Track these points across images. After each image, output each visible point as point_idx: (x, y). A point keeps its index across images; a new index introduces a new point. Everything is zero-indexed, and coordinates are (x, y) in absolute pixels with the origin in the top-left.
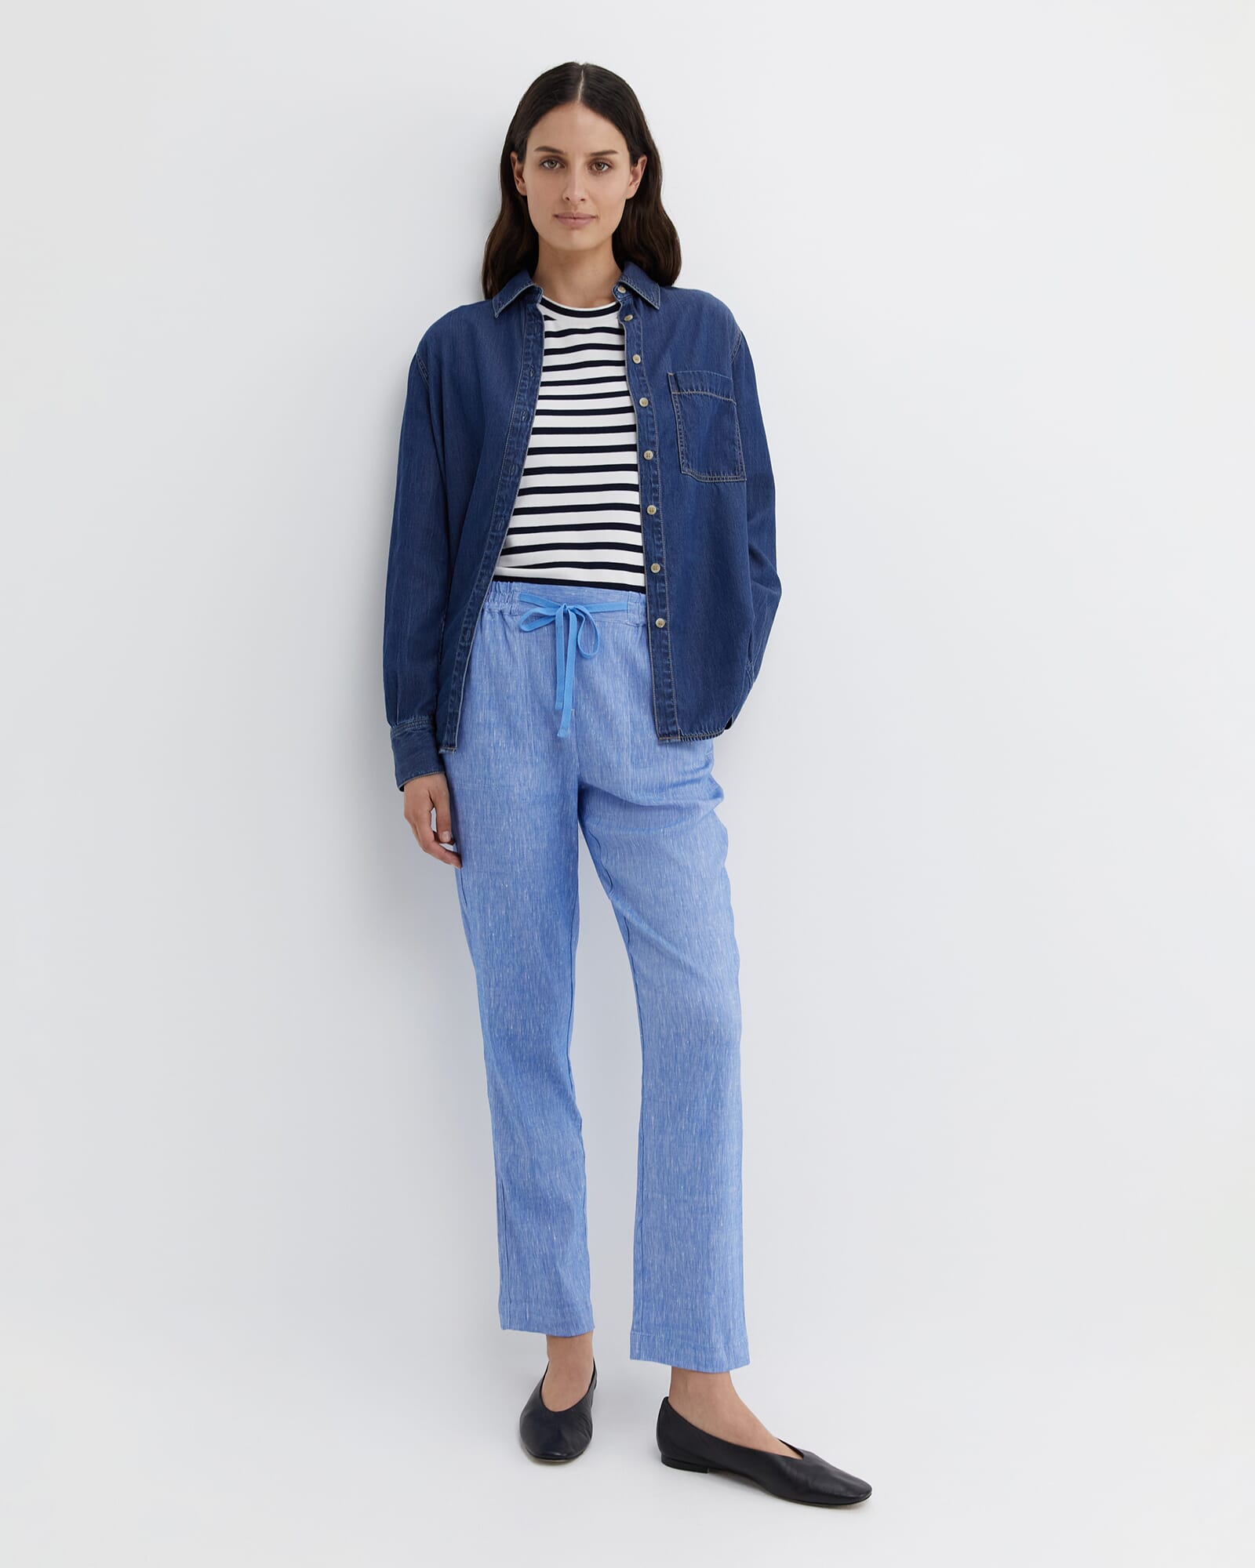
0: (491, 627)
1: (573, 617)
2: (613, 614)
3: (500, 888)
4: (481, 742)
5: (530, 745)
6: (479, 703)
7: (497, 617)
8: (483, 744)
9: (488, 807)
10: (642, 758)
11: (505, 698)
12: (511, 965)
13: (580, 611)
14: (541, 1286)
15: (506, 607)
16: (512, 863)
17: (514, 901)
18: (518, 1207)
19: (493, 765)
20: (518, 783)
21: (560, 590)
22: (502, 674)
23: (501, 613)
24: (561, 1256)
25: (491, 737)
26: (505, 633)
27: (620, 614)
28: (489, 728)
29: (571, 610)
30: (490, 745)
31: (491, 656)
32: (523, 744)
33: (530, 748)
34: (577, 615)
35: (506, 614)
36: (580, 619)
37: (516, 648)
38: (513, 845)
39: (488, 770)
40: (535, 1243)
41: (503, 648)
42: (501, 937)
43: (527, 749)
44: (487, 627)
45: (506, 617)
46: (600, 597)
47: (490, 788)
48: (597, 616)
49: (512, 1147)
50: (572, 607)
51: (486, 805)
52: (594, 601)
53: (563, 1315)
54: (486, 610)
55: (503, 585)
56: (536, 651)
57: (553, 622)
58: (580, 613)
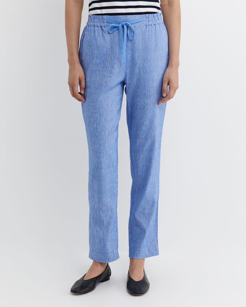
1: (125, 27)
2: (138, 23)
3: (95, 118)
4: (94, 69)
5: (110, 70)
7: (100, 28)
8: (95, 70)
10: (147, 71)
11: (103, 55)
12: (97, 144)
13: (127, 24)
14: (97, 247)
15: (102, 25)
16: (99, 109)
18: (94, 221)
19: (98, 77)
20: (105, 83)
22: (101, 47)
23: (101, 26)
24: (106, 239)
25: (98, 68)
26: (103, 33)
27: (140, 23)
29: (125, 24)
30: (97, 70)
31: (98, 41)
32: (108, 70)
33: (110, 72)
34: (126, 25)
35: (103, 27)
36: (128, 27)
37: (106, 38)
39: (96, 78)
40: (98, 234)
42: (94, 135)
43: (109, 72)
44: (96, 31)
45: (103, 28)
46: (133, 18)
47: (96, 84)
48: (133, 25)
50: (124, 23)
52: (131, 20)
53: (104, 257)
54: (96, 26)
55: (100, 16)
56: (113, 39)
57: (119, 29)
58: (127, 25)
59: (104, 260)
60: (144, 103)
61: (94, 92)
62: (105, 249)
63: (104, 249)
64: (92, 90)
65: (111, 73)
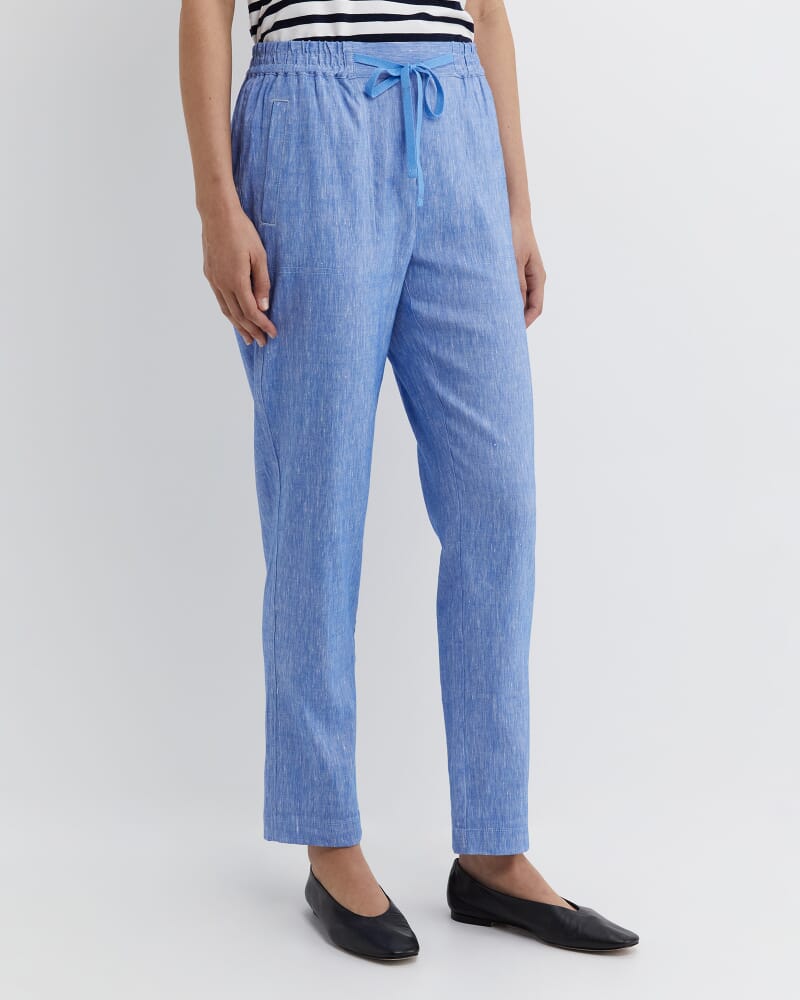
0: (328, 92)
1: (419, 76)
6: (319, 178)
7: (335, 82)
9: (332, 292)
15: (343, 71)
17: (350, 393)
21: (395, 47)
23: (338, 77)
26: (349, 98)
28: (333, 205)
29: (416, 70)
30: (334, 224)
35: (344, 78)
36: (425, 77)
38: (355, 331)
41: (346, 115)
44: (325, 92)
45: (347, 83)
49: (305, 658)
50: (416, 66)
51: (329, 289)
54: (320, 74)
55: (332, 45)
56: (379, 117)
57: (400, 82)
58: (424, 71)
59: (345, 836)
60: (494, 323)
61: (331, 296)
62: (350, 800)
63: (346, 802)
64: (323, 290)
65: (378, 230)
